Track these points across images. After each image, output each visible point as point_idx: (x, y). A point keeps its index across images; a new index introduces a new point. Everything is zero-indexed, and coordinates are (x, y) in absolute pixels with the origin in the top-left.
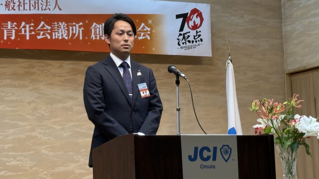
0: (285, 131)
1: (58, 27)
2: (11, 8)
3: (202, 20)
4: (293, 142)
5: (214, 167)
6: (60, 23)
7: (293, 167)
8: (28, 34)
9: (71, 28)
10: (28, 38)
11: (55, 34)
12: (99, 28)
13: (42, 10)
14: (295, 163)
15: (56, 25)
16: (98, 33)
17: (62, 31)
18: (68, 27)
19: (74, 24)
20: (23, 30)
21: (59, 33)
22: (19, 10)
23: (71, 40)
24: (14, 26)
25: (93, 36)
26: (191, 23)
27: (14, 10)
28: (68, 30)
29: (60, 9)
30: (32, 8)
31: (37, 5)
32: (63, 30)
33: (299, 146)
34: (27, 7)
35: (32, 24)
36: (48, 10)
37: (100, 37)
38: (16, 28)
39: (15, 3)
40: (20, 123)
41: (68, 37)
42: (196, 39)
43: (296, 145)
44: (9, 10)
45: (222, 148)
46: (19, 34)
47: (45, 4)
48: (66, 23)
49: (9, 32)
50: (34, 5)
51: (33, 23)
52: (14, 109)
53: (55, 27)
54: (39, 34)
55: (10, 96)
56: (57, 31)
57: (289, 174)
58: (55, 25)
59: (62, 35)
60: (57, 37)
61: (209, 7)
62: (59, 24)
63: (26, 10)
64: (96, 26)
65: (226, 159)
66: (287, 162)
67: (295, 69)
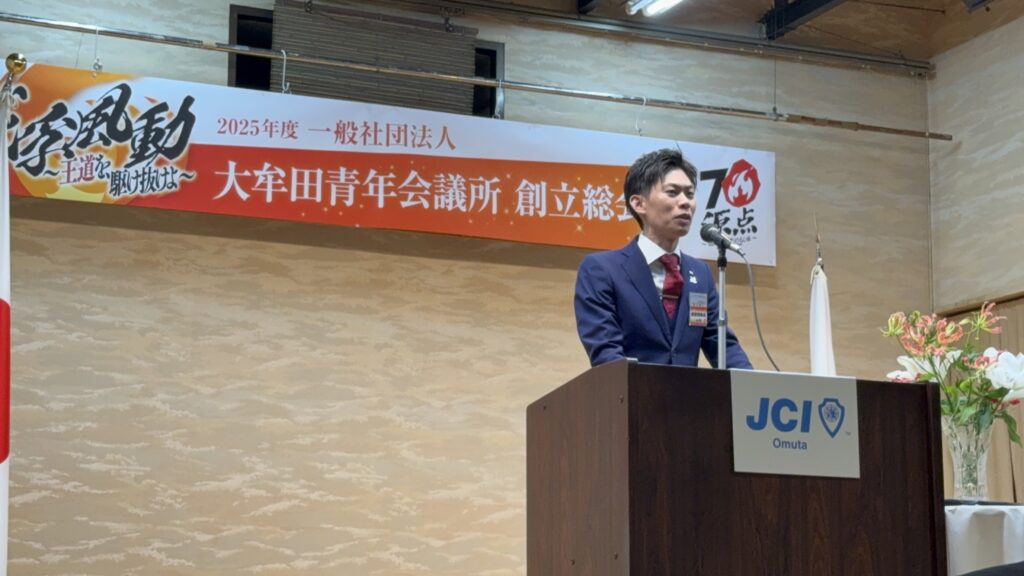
0: (962, 385)
1: (445, 184)
2: (347, 140)
3: (756, 185)
4: (981, 411)
5: (805, 446)
6: (452, 177)
7: (978, 467)
8: (381, 196)
9: (473, 187)
10: (381, 204)
11: (440, 200)
12: (534, 192)
13: (414, 146)
14: (984, 459)
15: (443, 180)
16: (531, 201)
17: (454, 194)
18: (467, 185)
19: (481, 179)
20: (371, 187)
21: (447, 198)
22: (365, 143)
23: (474, 213)
24: (352, 177)
25: (520, 208)
26: (733, 192)
27: (355, 143)
28: (468, 192)
29: (452, 147)
30: (392, 139)
31: (402, 134)
32: (457, 192)
33: (994, 421)
34: (382, 137)
35: (392, 176)
36: (427, 147)
37: (535, 210)
38: (357, 182)
39: (356, 129)
40: (358, 390)
41: (468, 207)
42: (743, 226)
43: (986, 417)
44: (343, 142)
45: (824, 404)
46: (364, 195)
47: (421, 133)
48: (464, 176)
49: (342, 190)
50: (396, 134)
51: (394, 173)
52: (344, 358)
53: (439, 184)
54: (405, 198)
55: (338, 330)
56: (443, 194)
57: (968, 482)
58: (440, 179)
59: (455, 203)
60: (443, 206)
61: (773, 159)
62: (449, 177)
63: (380, 144)
64: (527, 186)
65: (832, 430)
66: (965, 456)
67: (956, 304)
